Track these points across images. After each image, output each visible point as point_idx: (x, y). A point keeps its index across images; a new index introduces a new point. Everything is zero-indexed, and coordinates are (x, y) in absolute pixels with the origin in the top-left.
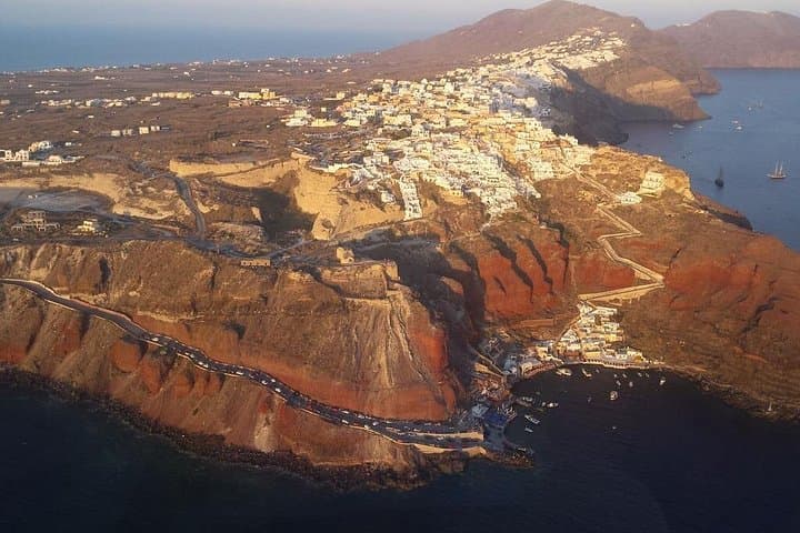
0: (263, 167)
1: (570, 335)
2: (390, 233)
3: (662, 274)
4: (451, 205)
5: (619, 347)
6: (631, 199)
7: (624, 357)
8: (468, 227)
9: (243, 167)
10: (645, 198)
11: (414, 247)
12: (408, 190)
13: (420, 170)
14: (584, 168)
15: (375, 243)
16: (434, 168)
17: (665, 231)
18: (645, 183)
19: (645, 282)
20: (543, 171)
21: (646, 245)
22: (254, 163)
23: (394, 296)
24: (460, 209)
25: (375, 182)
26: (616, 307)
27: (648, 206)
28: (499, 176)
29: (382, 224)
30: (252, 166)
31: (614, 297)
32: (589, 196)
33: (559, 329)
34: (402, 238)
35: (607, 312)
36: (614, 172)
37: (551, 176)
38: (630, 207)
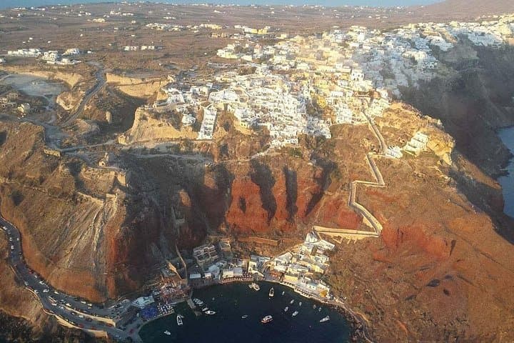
0: (147, 83)
1: (284, 257)
2: (177, 148)
3: (383, 225)
4: (238, 133)
5: (316, 278)
6: (395, 153)
7: (313, 288)
8: (243, 153)
9: (135, 81)
10: (406, 155)
11: (189, 162)
12: (209, 117)
13: (228, 102)
14: (377, 118)
15: (159, 153)
16: (239, 102)
17: (405, 188)
18: (413, 142)
19: (368, 229)
20: (345, 116)
21: (383, 197)
22: (143, 79)
23: (111, 198)
24: (243, 137)
25: (185, 106)
26: (336, 243)
27: (405, 162)
28: (294, 115)
29: (176, 140)
30: (140, 81)
31: (339, 234)
32: (368, 144)
33: (280, 250)
34: (185, 153)
35: (325, 245)
36: (397, 127)
37: (350, 121)
38: (389, 160)
